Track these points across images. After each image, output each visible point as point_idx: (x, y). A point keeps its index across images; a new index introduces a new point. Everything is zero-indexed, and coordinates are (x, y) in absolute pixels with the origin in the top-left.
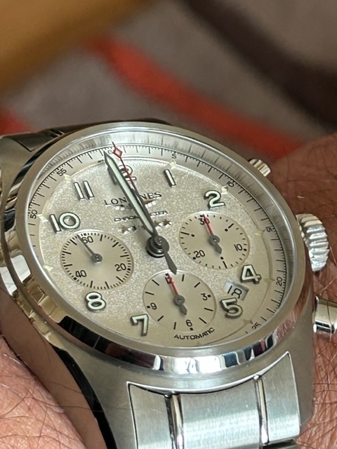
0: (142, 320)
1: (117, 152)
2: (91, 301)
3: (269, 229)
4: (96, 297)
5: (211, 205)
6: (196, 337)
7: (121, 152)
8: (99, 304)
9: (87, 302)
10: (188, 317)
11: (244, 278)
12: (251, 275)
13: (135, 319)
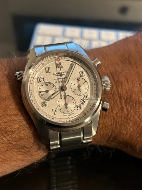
0: (56, 110)
1: (59, 60)
2: (43, 104)
3: (95, 84)
4: (45, 103)
5: (81, 76)
6: (69, 115)
7: (60, 60)
8: (45, 105)
9: (42, 104)
10: (68, 109)
11: (85, 99)
12: (87, 98)
13: (53, 110)
